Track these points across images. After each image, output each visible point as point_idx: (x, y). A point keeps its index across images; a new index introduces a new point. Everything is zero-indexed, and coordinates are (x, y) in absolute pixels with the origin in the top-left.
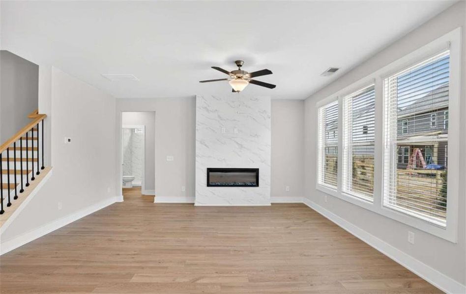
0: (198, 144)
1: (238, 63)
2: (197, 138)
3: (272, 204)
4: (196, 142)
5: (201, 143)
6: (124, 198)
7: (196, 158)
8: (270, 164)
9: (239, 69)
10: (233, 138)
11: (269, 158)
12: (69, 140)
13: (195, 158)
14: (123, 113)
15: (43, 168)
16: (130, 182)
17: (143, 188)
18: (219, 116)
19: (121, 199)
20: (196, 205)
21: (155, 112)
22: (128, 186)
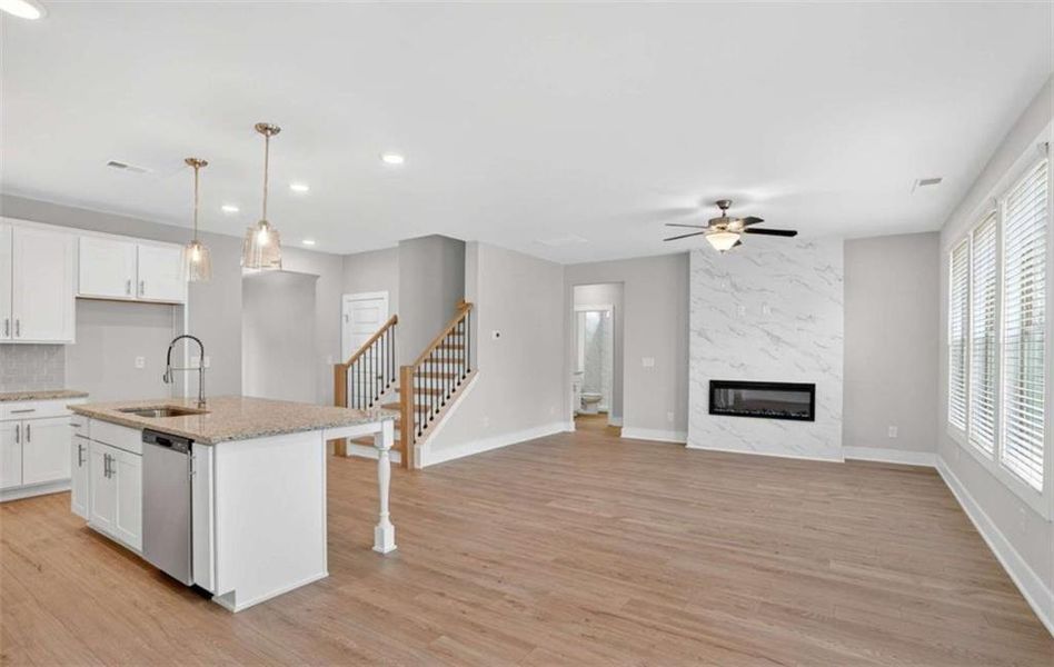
0: (693, 337)
1: (722, 205)
2: (691, 325)
3: (846, 460)
4: (691, 334)
5: (700, 334)
6: (576, 427)
7: (691, 362)
8: (841, 375)
9: (724, 215)
10: (762, 323)
11: (841, 364)
12: (498, 335)
13: (688, 362)
14: (576, 288)
15: (469, 371)
16: (594, 405)
17: (610, 415)
18: (734, 285)
19: (571, 427)
20: (688, 446)
21: (623, 283)
22: (591, 410)
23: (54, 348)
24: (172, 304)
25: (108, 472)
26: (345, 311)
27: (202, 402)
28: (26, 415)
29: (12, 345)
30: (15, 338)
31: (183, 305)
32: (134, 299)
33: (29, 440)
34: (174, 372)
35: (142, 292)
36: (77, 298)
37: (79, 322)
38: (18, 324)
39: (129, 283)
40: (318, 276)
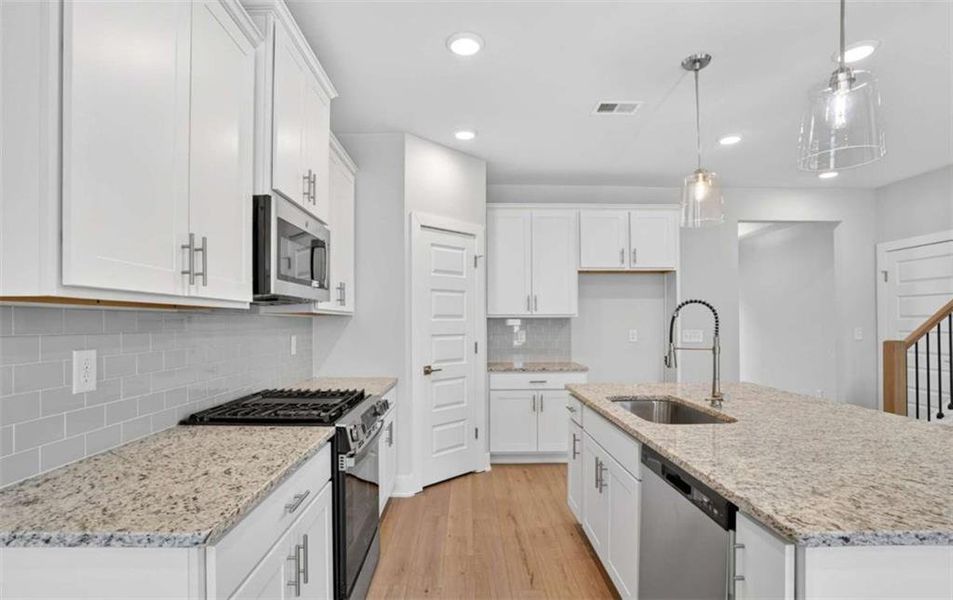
23: (562, 322)
24: (663, 272)
25: (600, 483)
26: (882, 267)
27: (717, 398)
28: (540, 386)
29: (532, 319)
30: (534, 313)
31: (675, 272)
32: (628, 269)
33: (542, 410)
34: (679, 352)
35: (635, 261)
36: (580, 272)
37: (581, 295)
38: (536, 300)
39: (623, 252)
40: (836, 223)
